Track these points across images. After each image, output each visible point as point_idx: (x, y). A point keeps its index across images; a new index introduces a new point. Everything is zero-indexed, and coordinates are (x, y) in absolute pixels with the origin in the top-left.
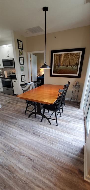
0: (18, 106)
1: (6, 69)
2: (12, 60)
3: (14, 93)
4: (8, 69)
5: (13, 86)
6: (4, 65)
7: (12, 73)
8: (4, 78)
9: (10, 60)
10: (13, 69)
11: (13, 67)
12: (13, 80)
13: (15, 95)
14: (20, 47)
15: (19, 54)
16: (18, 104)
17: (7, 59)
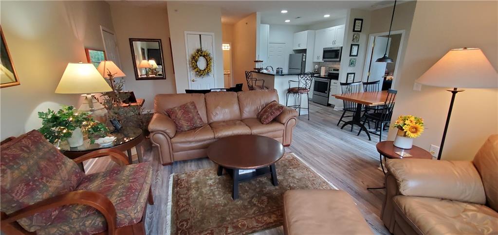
0: (331, 117)
1: (325, 63)
2: (338, 49)
3: (329, 103)
4: (328, 63)
5: (329, 90)
6: (324, 58)
7: (334, 70)
8: (319, 77)
9: (336, 49)
10: (337, 63)
11: (338, 60)
12: (333, 81)
13: (329, 105)
14: (357, 28)
15: (353, 40)
16: (330, 116)
17: (331, 48)
